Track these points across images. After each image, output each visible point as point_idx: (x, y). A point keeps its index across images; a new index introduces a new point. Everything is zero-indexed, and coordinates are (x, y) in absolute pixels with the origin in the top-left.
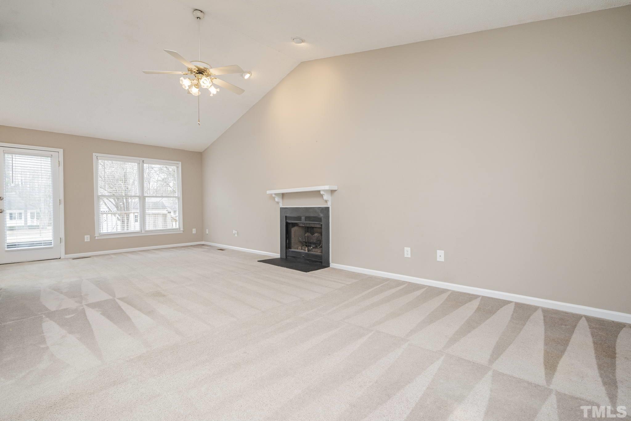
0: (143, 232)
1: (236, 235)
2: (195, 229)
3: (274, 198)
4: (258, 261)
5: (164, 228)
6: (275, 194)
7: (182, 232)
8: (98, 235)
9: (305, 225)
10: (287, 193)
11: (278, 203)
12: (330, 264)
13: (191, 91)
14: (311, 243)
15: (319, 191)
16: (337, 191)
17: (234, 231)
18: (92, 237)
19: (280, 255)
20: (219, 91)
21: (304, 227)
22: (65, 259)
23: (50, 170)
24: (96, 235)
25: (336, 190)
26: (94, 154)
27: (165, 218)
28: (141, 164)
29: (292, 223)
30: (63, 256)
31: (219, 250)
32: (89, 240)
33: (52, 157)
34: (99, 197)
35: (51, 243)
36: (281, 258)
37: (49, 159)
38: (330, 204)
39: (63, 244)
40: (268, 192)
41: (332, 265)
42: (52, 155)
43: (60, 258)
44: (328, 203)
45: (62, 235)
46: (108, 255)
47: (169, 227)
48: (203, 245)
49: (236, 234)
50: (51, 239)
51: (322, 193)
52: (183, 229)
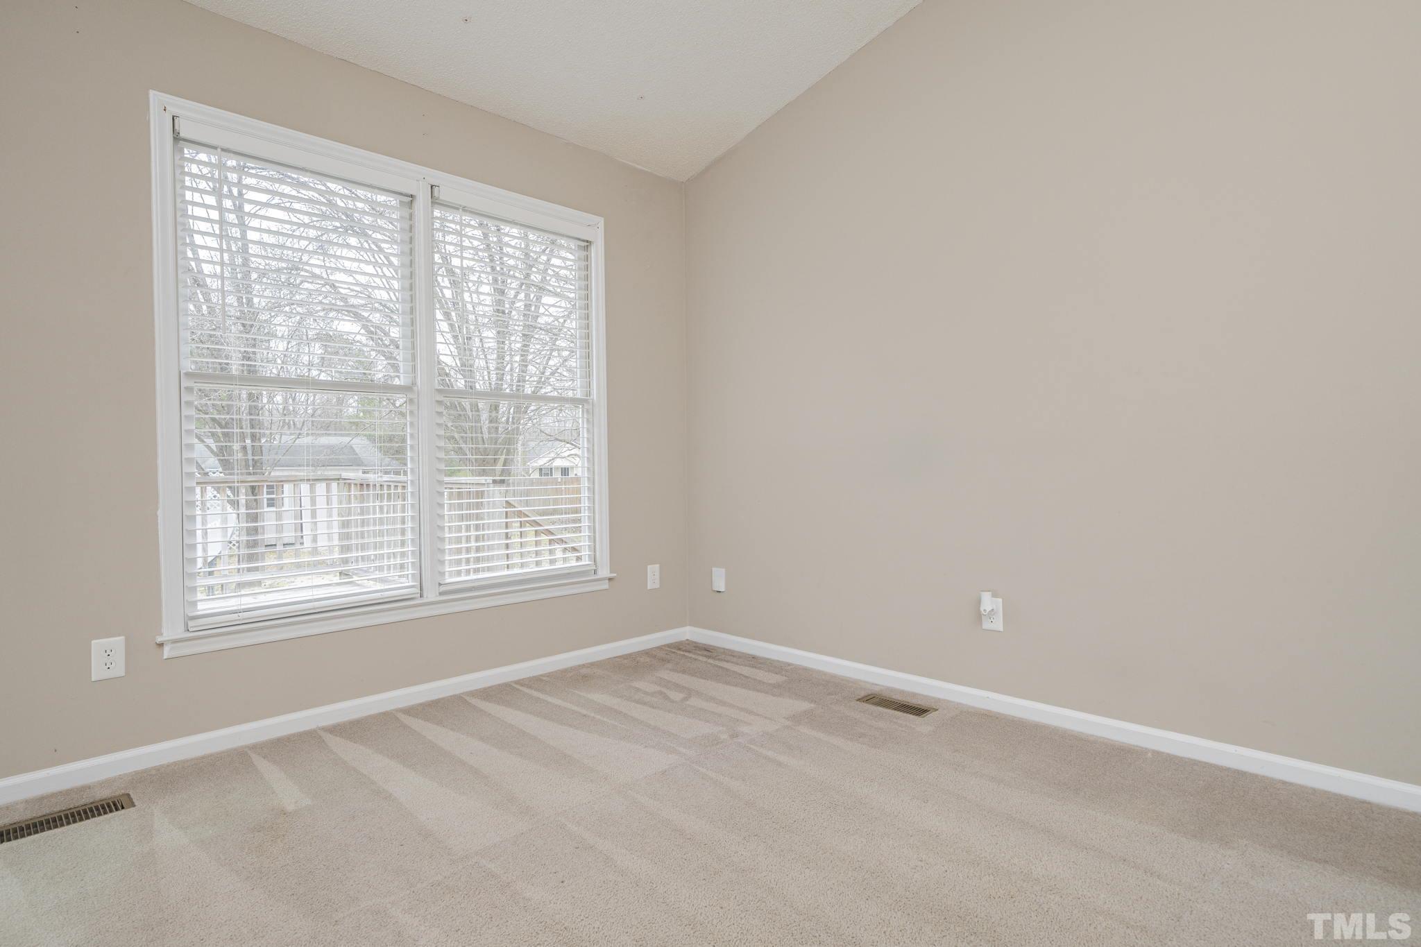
0: (431, 595)
2: (656, 568)
7: (607, 588)
8: (180, 633)
18: (143, 647)
24: (164, 631)
26: (156, 98)
32: (118, 671)
52: (611, 572)
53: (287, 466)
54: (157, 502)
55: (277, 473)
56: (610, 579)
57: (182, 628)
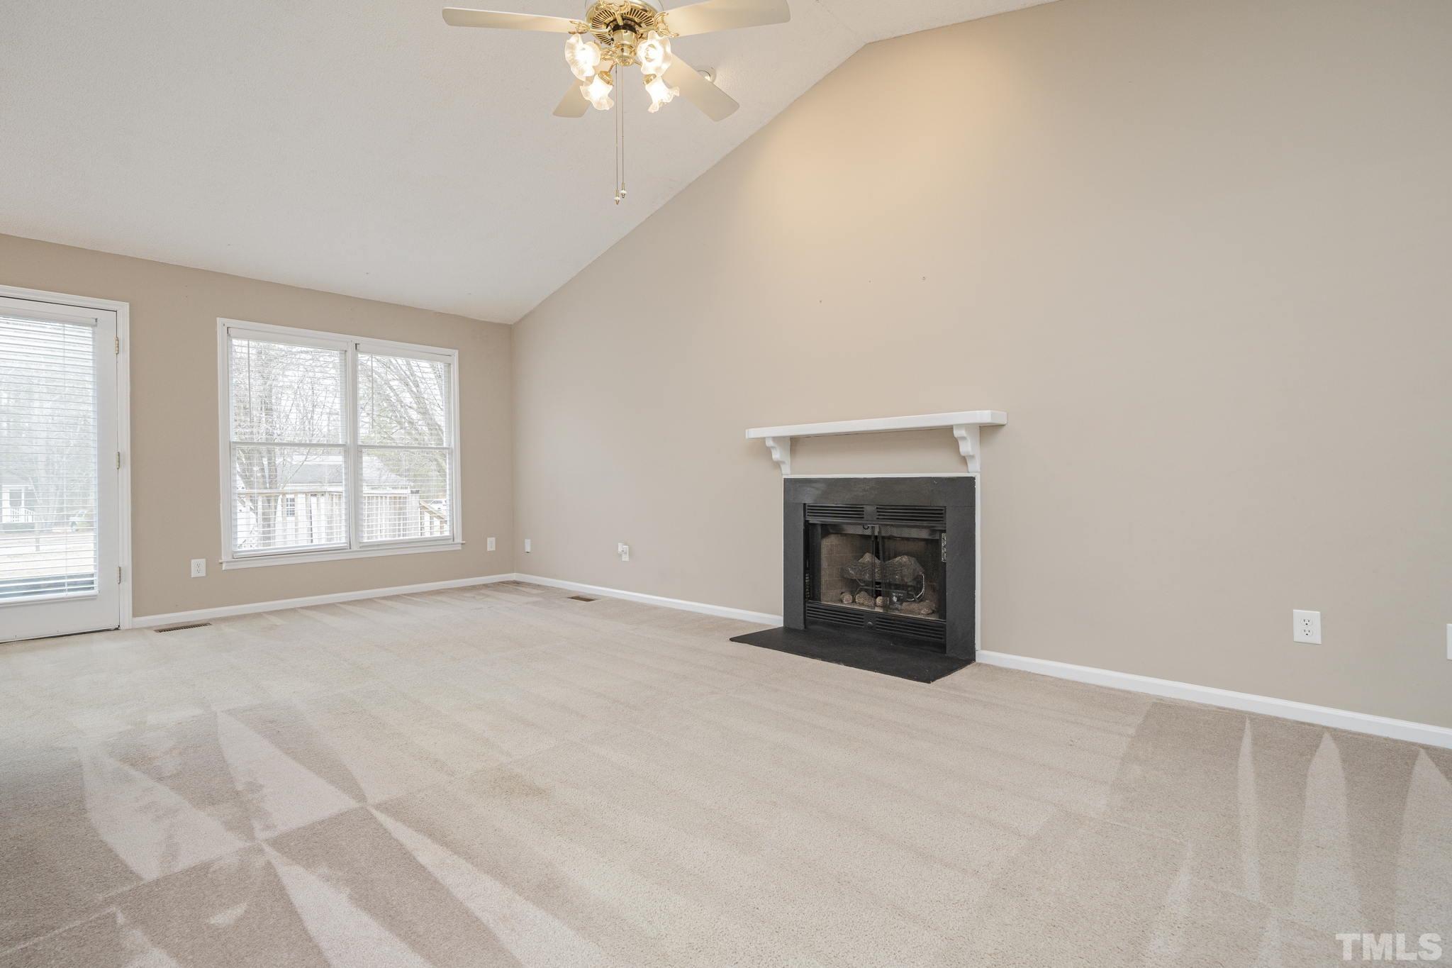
0: (354, 548)
1: (624, 556)
2: (493, 539)
3: (768, 451)
4: (732, 640)
5: (397, 538)
6: (775, 439)
7: (460, 548)
8: (230, 559)
9: (873, 532)
10: (808, 437)
11: (777, 465)
12: (977, 653)
13: (587, 93)
14: (889, 585)
15: (950, 429)
16: (1005, 428)
17: (620, 544)
18: (213, 564)
19: (782, 618)
20: (678, 95)
21: (869, 537)
22: (132, 629)
23: (90, 364)
24: (223, 557)
25: (1003, 425)
26: (219, 320)
27: (400, 509)
28: (349, 354)
29: (824, 526)
30: (127, 621)
31: (572, 598)
32: (203, 574)
33: (96, 326)
34: (231, 446)
35: (92, 582)
36: (787, 629)
37: (87, 332)
38: (978, 468)
39: (128, 584)
40: (754, 433)
41: (982, 655)
42: (96, 319)
43: (117, 629)
44: (970, 465)
45: (126, 561)
46: (259, 615)
47: (414, 535)
48: (517, 583)
49: (626, 553)
50: (91, 570)
51: (957, 433)
52: (463, 540)
53: (300, 483)
54: (220, 499)
55: (289, 488)
56: (462, 544)
57: (231, 557)
